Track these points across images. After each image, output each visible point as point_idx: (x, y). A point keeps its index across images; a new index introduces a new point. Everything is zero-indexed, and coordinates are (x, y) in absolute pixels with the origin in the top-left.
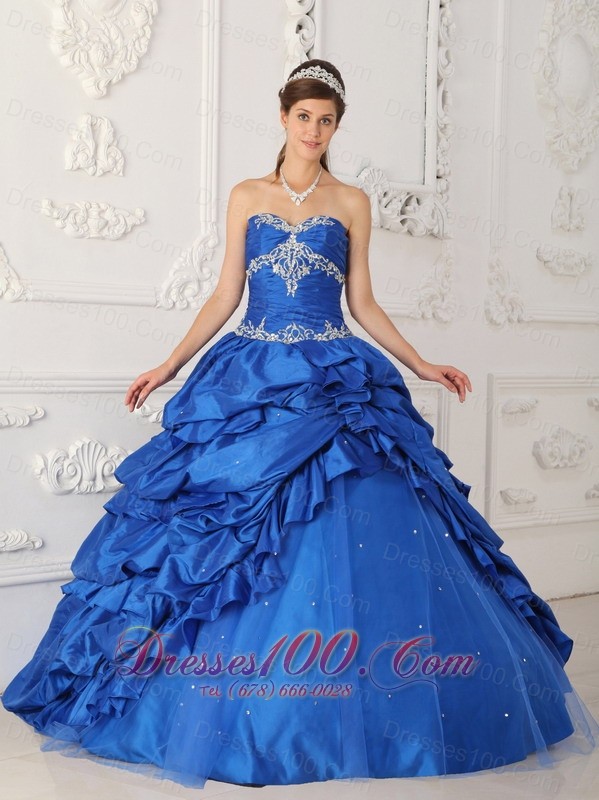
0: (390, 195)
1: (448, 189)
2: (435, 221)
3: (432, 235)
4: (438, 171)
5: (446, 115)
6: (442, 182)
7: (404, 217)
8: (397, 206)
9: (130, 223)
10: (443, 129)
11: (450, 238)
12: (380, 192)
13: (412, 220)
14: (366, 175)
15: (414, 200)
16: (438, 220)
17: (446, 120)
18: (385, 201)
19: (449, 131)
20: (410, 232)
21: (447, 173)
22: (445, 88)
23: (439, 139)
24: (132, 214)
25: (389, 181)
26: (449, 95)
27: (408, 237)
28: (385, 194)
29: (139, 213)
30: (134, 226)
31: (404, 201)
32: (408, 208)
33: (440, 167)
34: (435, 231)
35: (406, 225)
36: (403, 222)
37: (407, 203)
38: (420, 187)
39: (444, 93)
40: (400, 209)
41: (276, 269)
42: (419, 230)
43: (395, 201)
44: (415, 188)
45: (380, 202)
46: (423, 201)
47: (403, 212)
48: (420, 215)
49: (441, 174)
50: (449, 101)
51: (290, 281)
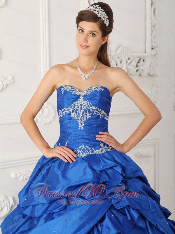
0: (131, 59)
1: (156, 54)
2: (151, 69)
3: (150, 75)
4: (152, 46)
5: (155, 19)
6: (154, 51)
7: (137, 68)
8: (134, 63)
9: (5, 84)
10: (154, 26)
11: (158, 76)
12: (127, 58)
13: (141, 69)
14: (120, 50)
15: (142, 61)
16: (152, 69)
17: (155, 22)
18: (129, 61)
19: (157, 27)
20: (140, 75)
21: (156, 46)
22: (155, 7)
23: (152, 31)
24: (6, 79)
25: (130, 52)
26: (156, 10)
27: (140, 77)
28: (129, 59)
29: (10, 78)
30: (7, 85)
31: (137, 61)
32: (139, 64)
33: (153, 44)
34: (151, 74)
35: (139, 72)
36: (137, 71)
37: (138, 62)
38: (144, 54)
39: (154, 9)
40: (136, 65)
41: (73, 115)
42: (145, 73)
43: (133, 61)
44: (142, 55)
45: (126, 62)
46: (146, 60)
47: (137, 66)
48: (145, 67)
49: (153, 47)
50: (157, 13)
51: (80, 122)
